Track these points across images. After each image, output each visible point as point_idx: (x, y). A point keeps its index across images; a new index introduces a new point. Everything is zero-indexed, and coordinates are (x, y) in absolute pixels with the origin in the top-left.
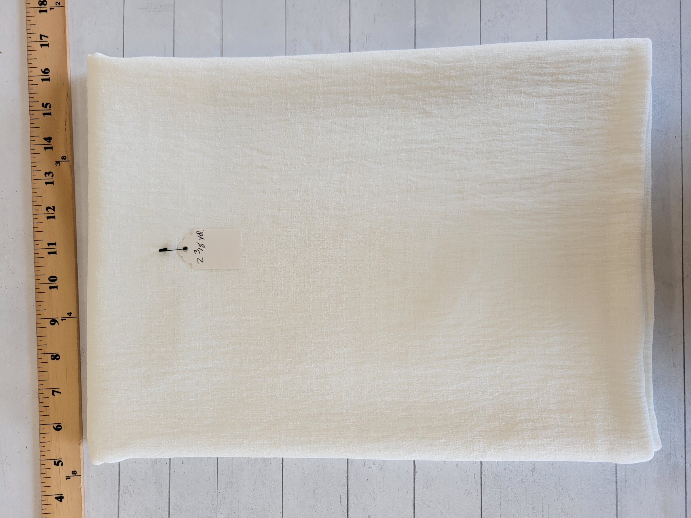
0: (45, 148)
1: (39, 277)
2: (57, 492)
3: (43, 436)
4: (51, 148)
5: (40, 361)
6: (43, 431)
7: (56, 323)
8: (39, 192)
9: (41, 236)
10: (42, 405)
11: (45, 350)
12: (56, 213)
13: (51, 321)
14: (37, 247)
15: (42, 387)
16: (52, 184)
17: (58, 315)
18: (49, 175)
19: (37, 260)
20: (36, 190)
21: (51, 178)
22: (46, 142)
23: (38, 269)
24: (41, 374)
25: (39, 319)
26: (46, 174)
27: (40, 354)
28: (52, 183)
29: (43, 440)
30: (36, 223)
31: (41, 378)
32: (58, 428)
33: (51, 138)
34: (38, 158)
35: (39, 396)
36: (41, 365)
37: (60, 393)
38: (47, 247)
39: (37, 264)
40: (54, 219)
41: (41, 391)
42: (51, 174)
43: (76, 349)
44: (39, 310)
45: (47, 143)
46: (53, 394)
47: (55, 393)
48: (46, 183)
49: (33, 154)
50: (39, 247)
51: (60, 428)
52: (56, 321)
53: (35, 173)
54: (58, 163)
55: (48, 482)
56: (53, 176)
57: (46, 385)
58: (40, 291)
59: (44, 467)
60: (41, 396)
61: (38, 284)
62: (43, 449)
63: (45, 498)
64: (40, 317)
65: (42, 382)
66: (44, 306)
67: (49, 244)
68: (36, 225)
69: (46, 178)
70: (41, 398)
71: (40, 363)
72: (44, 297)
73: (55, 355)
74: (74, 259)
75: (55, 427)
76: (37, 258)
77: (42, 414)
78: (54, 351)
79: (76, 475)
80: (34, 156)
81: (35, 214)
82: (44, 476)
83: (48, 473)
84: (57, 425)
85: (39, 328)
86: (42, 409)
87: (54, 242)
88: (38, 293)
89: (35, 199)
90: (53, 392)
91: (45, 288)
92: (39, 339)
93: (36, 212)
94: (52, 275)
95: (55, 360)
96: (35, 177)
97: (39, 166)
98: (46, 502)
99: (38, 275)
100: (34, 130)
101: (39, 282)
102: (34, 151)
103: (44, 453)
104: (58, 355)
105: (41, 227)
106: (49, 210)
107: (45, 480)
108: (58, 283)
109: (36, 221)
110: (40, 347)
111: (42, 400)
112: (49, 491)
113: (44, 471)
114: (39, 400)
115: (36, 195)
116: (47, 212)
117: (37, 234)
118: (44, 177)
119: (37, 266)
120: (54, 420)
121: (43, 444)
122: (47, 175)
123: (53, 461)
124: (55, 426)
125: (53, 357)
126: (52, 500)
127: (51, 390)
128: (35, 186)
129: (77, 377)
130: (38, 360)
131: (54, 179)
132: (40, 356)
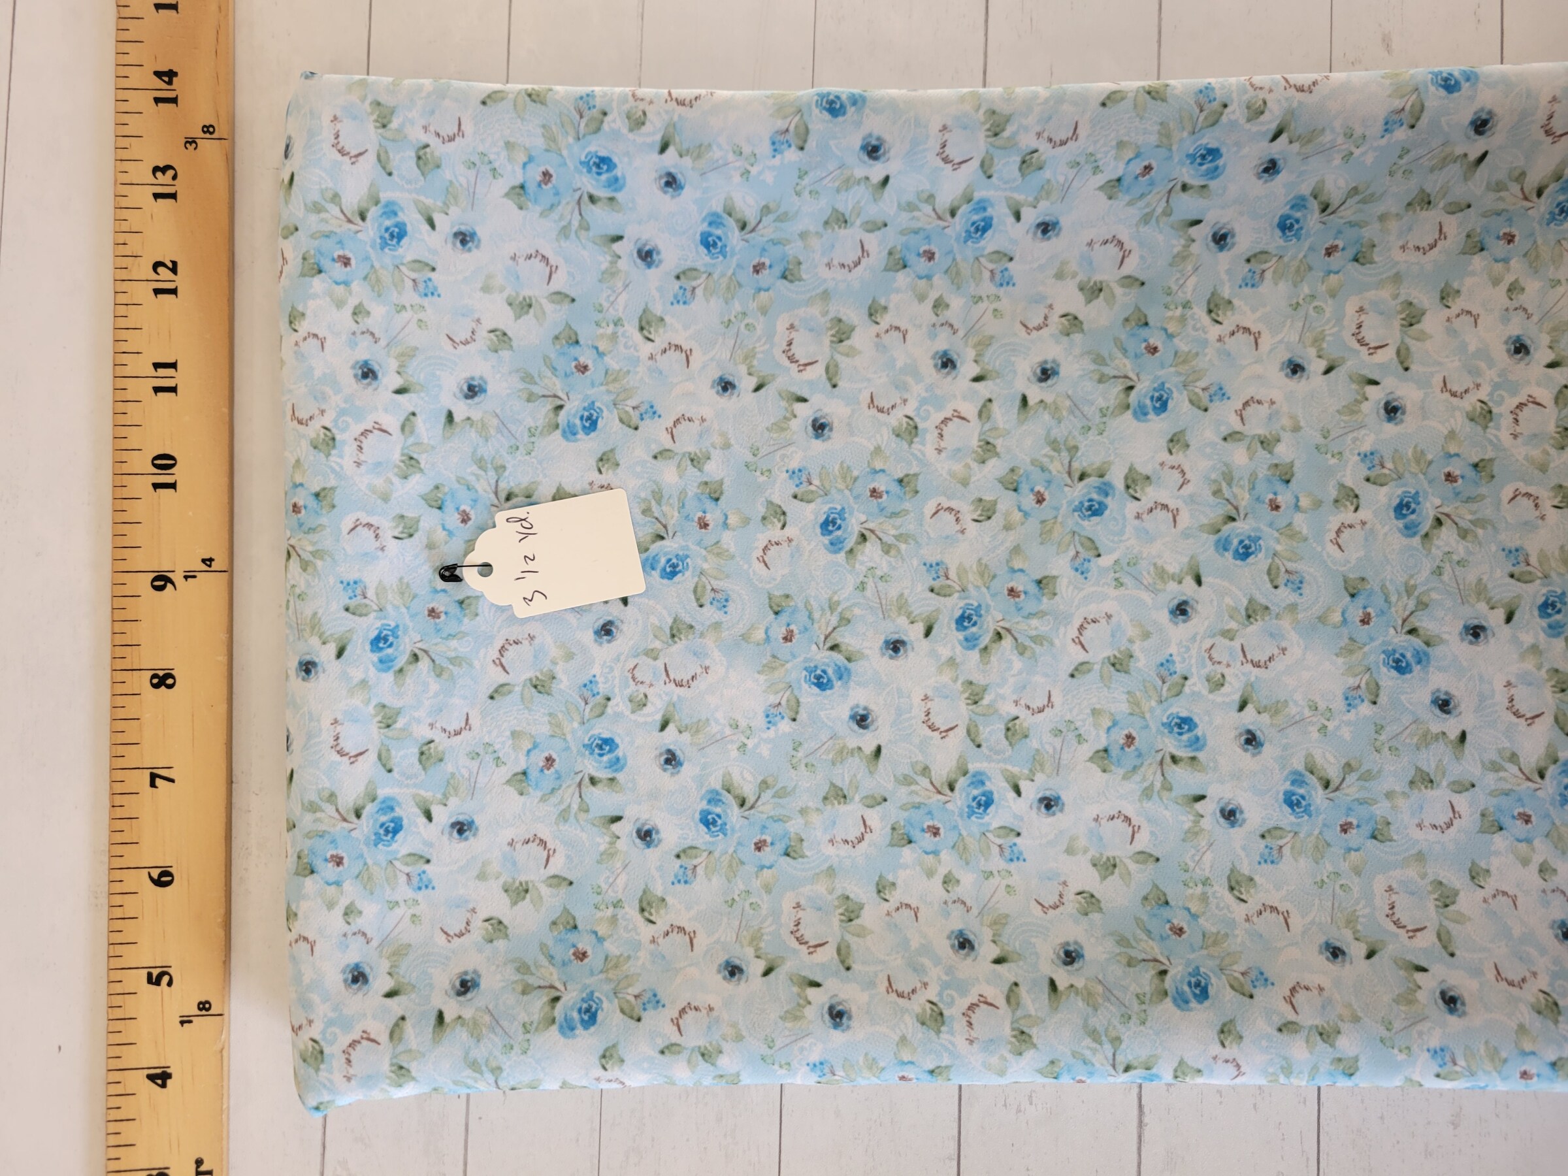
0: (157, 100)
1: (125, 456)
2: (153, 1060)
3: (118, 900)
4: (174, 100)
5: (120, 689)
6: (118, 887)
7: (169, 585)
8: (134, 220)
9: (134, 341)
10: (119, 813)
11: (134, 658)
12: (180, 281)
13: (155, 579)
14: (121, 371)
15: (120, 763)
16: (172, 201)
17: (177, 562)
18: (164, 173)
19: (121, 407)
20: (125, 214)
21: (172, 182)
22: (159, 84)
23: (123, 432)
24: (121, 725)
25: (121, 572)
26: (156, 169)
27: (120, 669)
28: (173, 196)
29: (118, 913)
30: (122, 305)
31: (120, 738)
32: (164, 879)
33: (176, 74)
34: (135, 125)
35: (111, 788)
36: (120, 701)
37: (172, 781)
38: (152, 372)
39: (122, 420)
40: (173, 296)
41: (120, 775)
42: (170, 173)
43: (222, 659)
44: (121, 546)
45: (165, 86)
46: (153, 785)
47: (158, 781)
48: (157, 196)
49: (123, 113)
50: (127, 371)
51: (169, 879)
52: (168, 580)
53: (127, 166)
54: (191, 142)
55: (130, 1032)
56: (175, 177)
57: (132, 757)
58: (125, 493)
59: (118, 988)
60: (119, 788)
61: (121, 474)
62: (118, 938)
63: (116, 1076)
64: (123, 566)
65: (121, 750)
66: (136, 535)
67: (157, 366)
68: (122, 310)
69: (155, 181)
70: (118, 795)
71: (119, 695)
72: (136, 510)
73: (161, 673)
74: (226, 410)
75: (155, 876)
76: (121, 401)
77: (119, 838)
78: (162, 663)
79: (210, 1012)
80: (125, 118)
81: (121, 280)
82: (119, 1013)
83: (131, 1006)
84: (159, 870)
85: (120, 598)
86: (120, 825)
87: (173, 361)
88: (121, 498)
89: (122, 238)
90: (153, 777)
91: (141, 486)
92: (119, 627)
93: (123, 275)
94: (161, 452)
95: (163, 688)
96: (125, 178)
97: (136, 149)
98: (119, 1089)
99: (121, 449)
100: (127, 47)
101: (125, 468)
102: (124, 107)
103: (119, 950)
104: (173, 677)
105: (135, 316)
106: (161, 269)
107: (119, 1025)
108: (178, 474)
109: (122, 299)
110: (120, 652)
111: (118, 800)
112: (130, 1057)
113: (117, 1000)
114: (112, 800)
115: (125, 226)
116: (155, 277)
117: (124, 335)
118: (152, 180)
119: (121, 426)
120: (155, 856)
121: (118, 925)
122: (159, 174)
123: (145, 971)
124: (155, 874)
125: (155, 681)
126: (139, 1082)
127: (147, 773)
128: (124, 202)
129: (222, 738)
130: (112, 688)
131: (179, 187)
132: (120, 676)
